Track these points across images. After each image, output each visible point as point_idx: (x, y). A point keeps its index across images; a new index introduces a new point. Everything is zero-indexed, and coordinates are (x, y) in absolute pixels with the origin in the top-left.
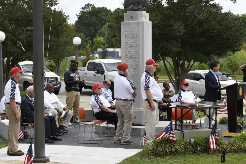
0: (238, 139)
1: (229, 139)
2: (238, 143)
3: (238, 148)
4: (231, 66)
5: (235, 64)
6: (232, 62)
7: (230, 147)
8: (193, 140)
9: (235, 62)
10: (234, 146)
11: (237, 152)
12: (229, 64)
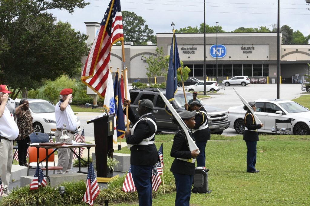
0: (116, 185)
1: (105, 185)
2: (116, 190)
3: (117, 197)
4: (49, 94)
5: (53, 91)
6: (50, 89)
7: (108, 195)
8: (63, 188)
9: (54, 89)
10: (113, 194)
11: (116, 201)
12: (46, 91)
